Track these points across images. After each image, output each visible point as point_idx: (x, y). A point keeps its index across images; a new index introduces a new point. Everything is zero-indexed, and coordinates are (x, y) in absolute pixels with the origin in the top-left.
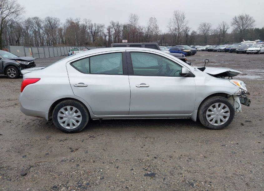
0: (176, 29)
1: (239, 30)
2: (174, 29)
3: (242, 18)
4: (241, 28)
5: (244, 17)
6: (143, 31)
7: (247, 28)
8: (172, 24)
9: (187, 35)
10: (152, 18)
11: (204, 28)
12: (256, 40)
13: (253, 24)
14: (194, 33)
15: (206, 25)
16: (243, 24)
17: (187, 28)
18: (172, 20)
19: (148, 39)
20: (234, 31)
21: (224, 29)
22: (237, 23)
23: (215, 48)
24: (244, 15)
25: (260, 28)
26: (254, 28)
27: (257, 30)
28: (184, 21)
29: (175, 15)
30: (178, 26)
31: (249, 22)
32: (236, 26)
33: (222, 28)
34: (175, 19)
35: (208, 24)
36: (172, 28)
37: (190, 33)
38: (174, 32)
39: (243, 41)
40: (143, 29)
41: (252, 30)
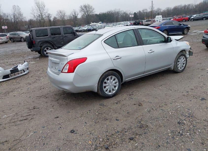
0: (39, 15)
1: (86, 15)
2: (38, 15)
3: (85, 7)
4: (87, 14)
5: (87, 6)
6: (9, 18)
7: (90, 14)
8: (35, 11)
9: (50, 21)
10: (15, 6)
11: (60, 14)
12: (99, 22)
13: (93, 11)
14: (55, 18)
15: (62, 12)
16: (87, 12)
17: (49, 14)
18: (34, 8)
19: (16, 25)
20: (82, 16)
21: (75, 15)
22: (83, 11)
23: (80, 29)
24: (87, 5)
25: (98, 14)
26: (94, 13)
27: (96, 15)
28: (45, 8)
29: (36, 3)
30: (41, 13)
31: (91, 9)
32: (83, 13)
33: (74, 14)
34: (37, 7)
35: (63, 11)
36: (35, 15)
37: (52, 19)
38: (39, 18)
39: (91, 23)
40: (9, 16)
41: (93, 15)
